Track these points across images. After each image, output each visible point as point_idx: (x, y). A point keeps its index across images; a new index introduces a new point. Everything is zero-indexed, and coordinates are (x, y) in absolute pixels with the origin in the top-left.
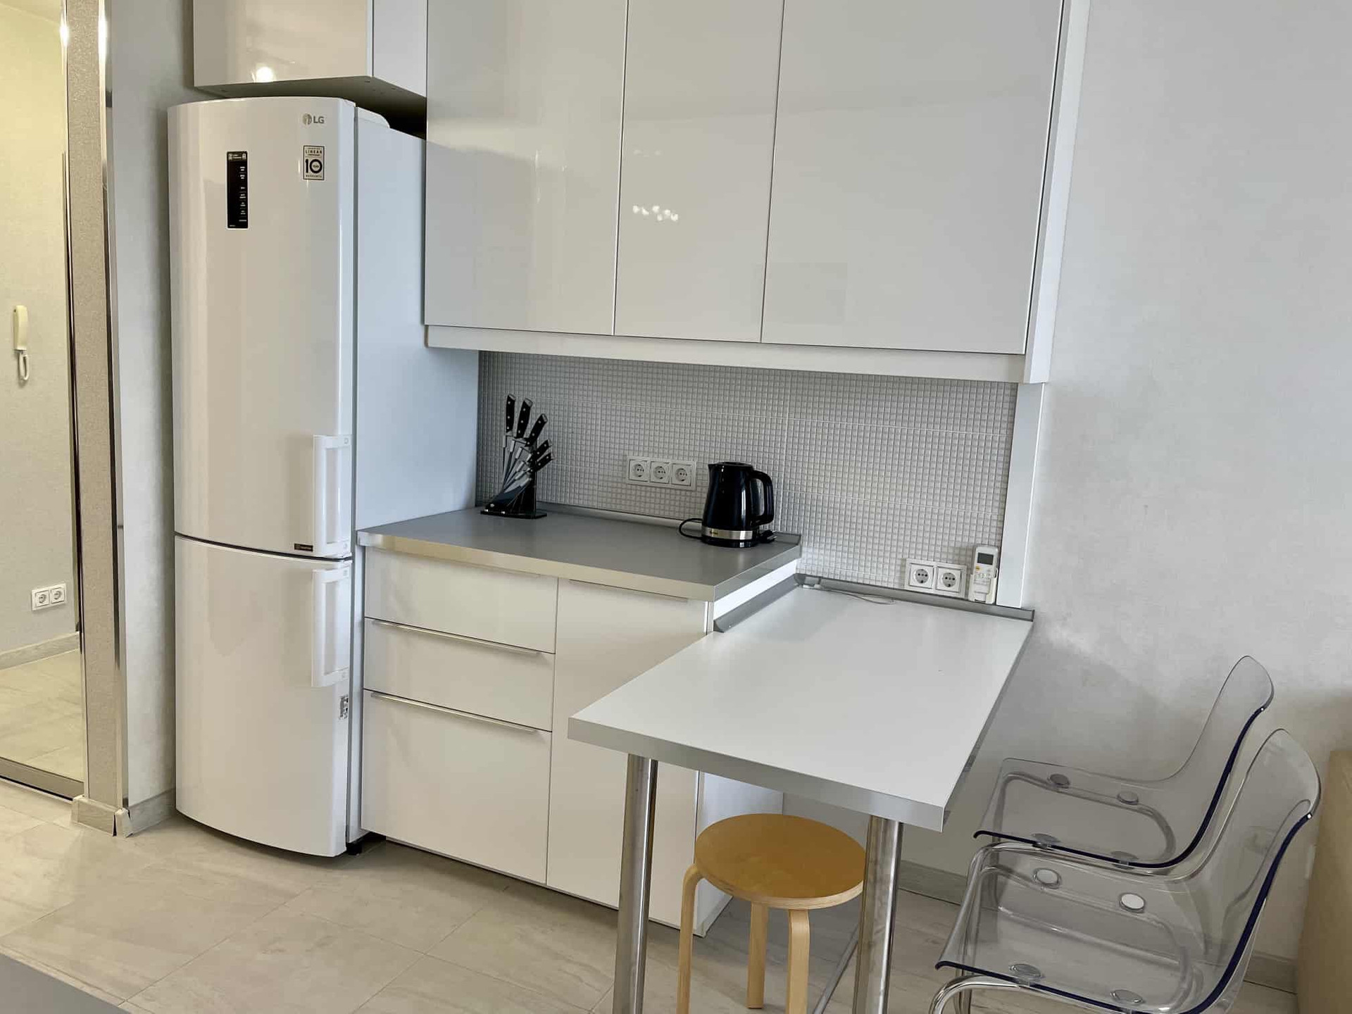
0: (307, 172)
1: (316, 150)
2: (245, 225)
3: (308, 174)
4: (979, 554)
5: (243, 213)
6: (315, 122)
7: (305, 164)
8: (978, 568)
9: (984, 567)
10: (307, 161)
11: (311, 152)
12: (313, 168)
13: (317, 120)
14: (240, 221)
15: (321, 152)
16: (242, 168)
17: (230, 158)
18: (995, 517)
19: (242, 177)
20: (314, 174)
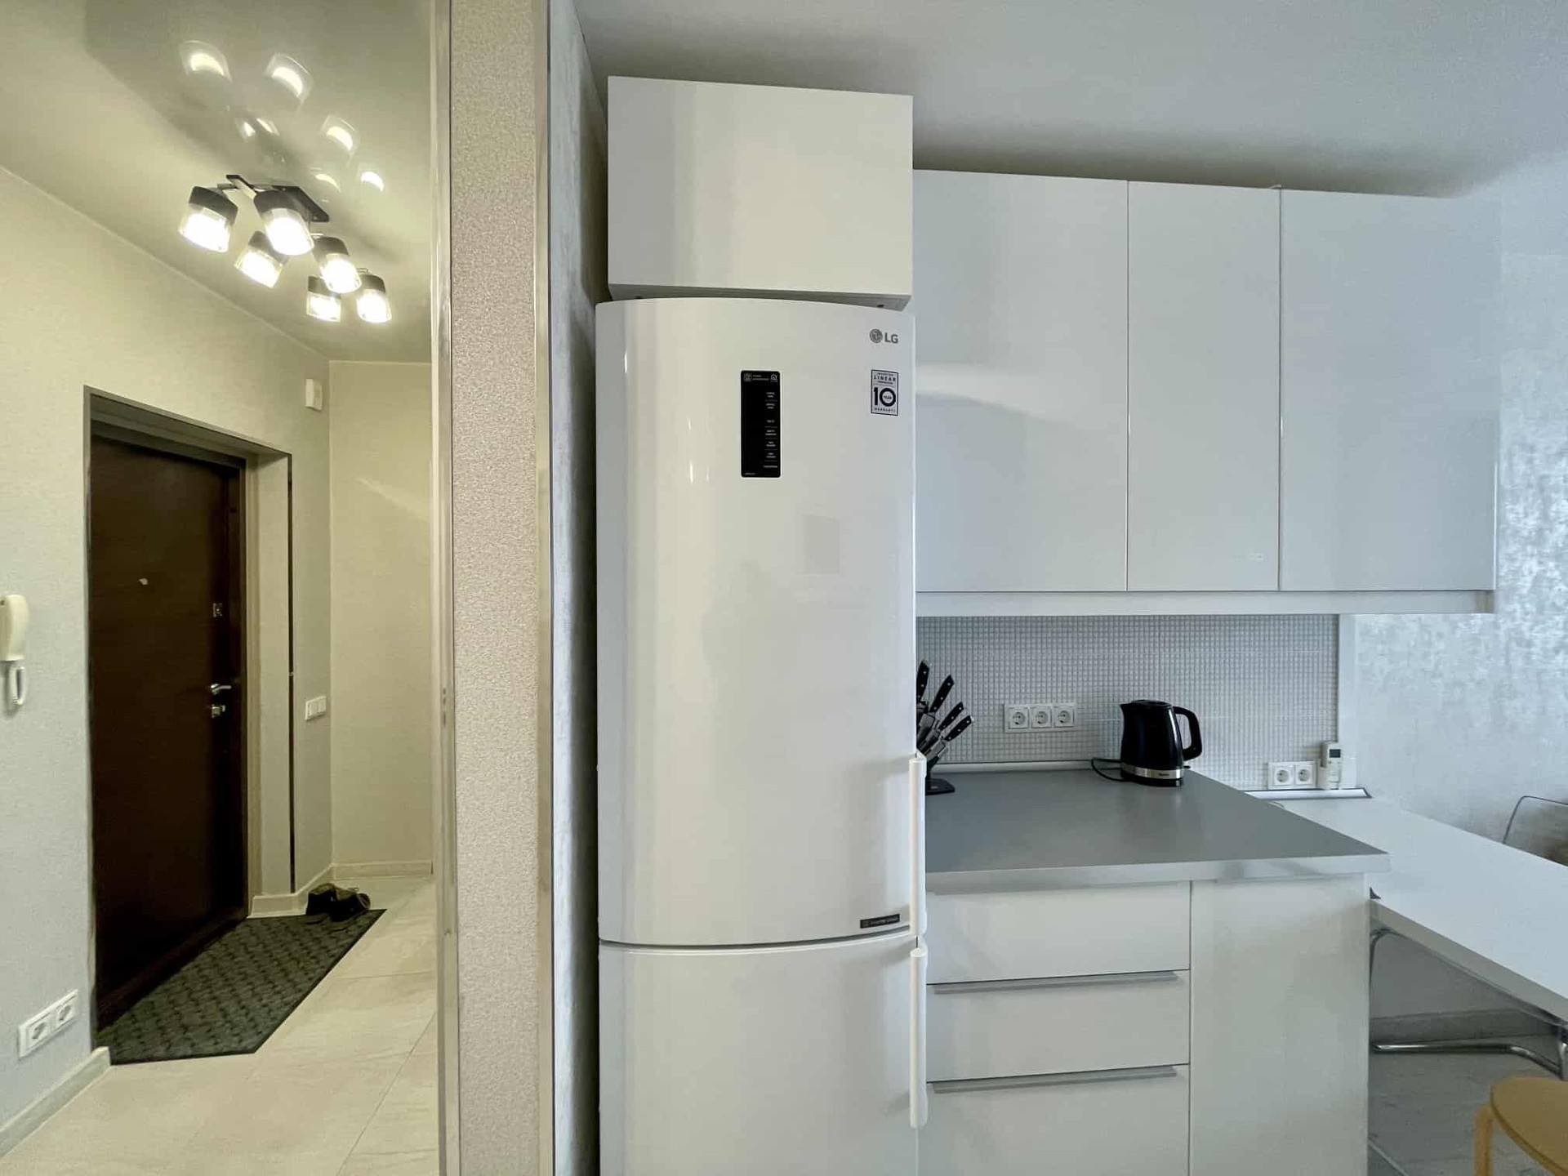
0: (876, 403)
1: (889, 377)
2: (776, 473)
3: (876, 406)
4: (1331, 750)
5: (771, 456)
6: (886, 340)
7: (874, 393)
8: (1330, 762)
9: (1335, 760)
10: (876, 390)
11: (882, 378)
12: (884, 399)
13: (889, 339)
14: (766, 467)
15: (894, 379)
16: (771, 394)
17: (747, 379)
18: (1330, 718)
19: (770, 406)
20: (886, 408)
